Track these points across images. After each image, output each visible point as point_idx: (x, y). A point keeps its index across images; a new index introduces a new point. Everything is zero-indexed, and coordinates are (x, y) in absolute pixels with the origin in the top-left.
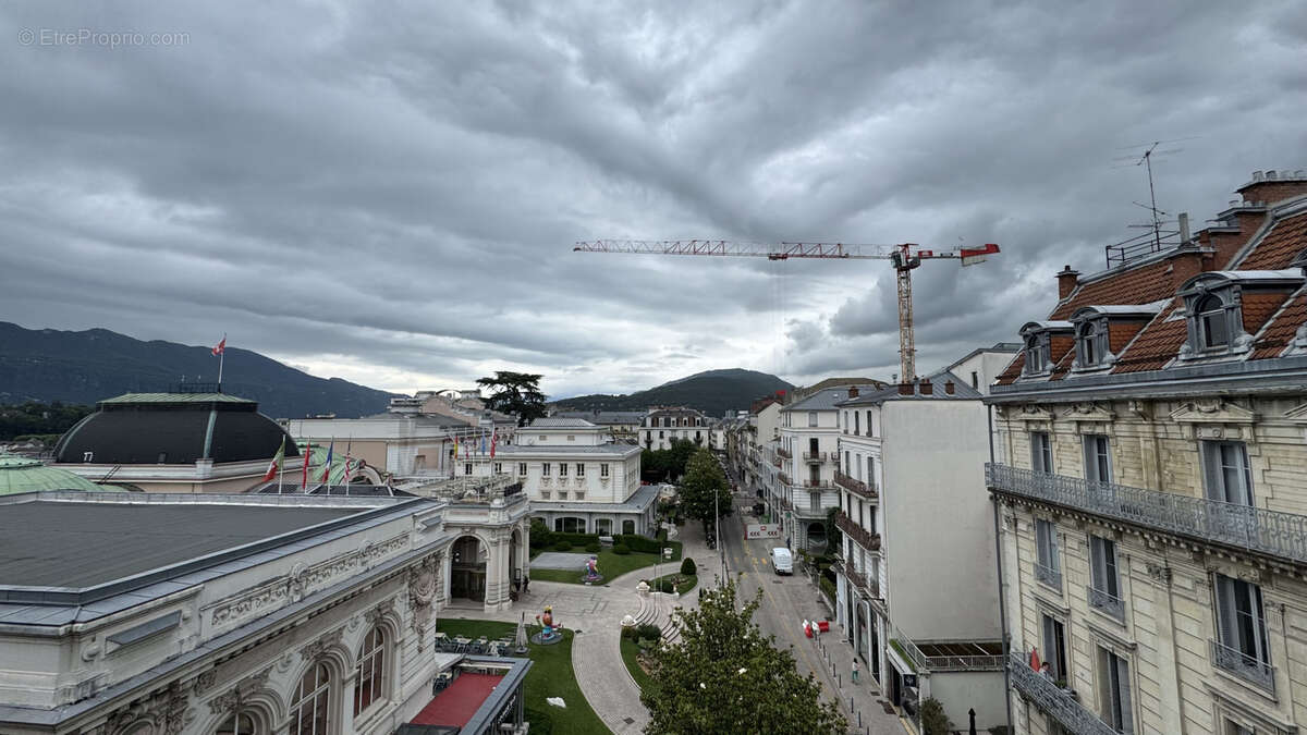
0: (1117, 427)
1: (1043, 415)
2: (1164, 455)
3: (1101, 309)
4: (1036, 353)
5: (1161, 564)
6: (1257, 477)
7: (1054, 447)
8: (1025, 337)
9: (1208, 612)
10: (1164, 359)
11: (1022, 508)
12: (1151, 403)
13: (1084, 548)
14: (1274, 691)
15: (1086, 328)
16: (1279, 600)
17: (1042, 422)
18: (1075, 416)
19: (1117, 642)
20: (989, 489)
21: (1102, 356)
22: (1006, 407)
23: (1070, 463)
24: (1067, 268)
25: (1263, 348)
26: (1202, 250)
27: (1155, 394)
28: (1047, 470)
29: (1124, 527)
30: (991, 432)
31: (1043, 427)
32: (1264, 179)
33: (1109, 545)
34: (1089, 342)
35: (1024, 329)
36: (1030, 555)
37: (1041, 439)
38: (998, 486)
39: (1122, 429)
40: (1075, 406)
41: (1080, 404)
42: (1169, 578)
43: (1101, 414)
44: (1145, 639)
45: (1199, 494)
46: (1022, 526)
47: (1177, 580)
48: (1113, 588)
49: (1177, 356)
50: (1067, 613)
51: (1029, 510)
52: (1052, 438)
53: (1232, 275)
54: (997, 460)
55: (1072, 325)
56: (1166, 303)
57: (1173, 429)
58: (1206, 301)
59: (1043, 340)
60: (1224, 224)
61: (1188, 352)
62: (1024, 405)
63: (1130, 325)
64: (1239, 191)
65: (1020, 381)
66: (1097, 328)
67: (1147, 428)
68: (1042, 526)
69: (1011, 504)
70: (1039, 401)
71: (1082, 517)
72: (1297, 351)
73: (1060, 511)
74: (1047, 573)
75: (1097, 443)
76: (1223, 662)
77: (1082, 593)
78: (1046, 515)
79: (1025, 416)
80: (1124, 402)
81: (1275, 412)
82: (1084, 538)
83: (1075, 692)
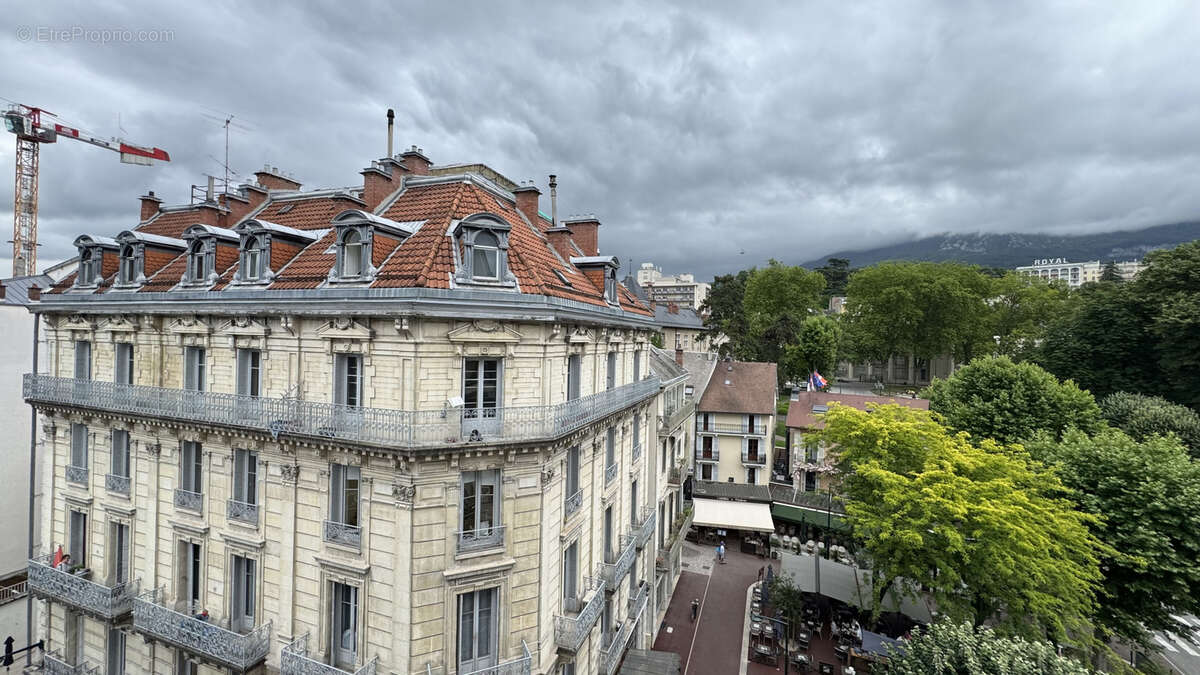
0: (139, 337)
1: (86, 325)
2: (165, 358)
3: (139, 236)
4: (89, 265)
5: (155, 442)
6: (208, 372)
7: (95, 354)
8: (80, 248)
9: (177, 468)
10: (172, 283)
11: (61, 416)
12: (159, 317)
13: (108, 441)
14: (201, 510)
15: (128, 250)
16: (212, 450)
17: (85, 332)
18: (110, 327)
19: (121, 513)
20: (27, 401)
21: (136, 276)
22: (54, 317)
23: (104, 370)
24: (151, 194)
25: (221, 282)
26: (220, 207)
27: (160, 310)
28: (87, 377)
29: (132, 419)
30: (36, 342)
31: (86, 337)
32: (270, 171)
33: (126, 434)
34: (129, 262)
35: (77, 241)
36: (65, 458)
37: (83, 347)
38: (40, 396)
39: (142, 338)
40: (110, 317)
41: (114, 316)
42: (159, 452)
43: (128, 326)
44: (142, 503)
45: (181, 387)
46: (60, 433)
47: (163, 452)
48: (127, 472)
49: (179, 282)
50: (90, 502)
51: (67, 416)
52: (93, 346)
53: (211, 229)
54: (41, 370)
55: (118, 245)
57: (171, 338)
58: (197, 245)
59: (95, 255)
60: (240, 193)
61: (185, 281)
62: (70, 315)
63: (166, 254)
64: (257, 174)
65: (71, 291)
66: (136, 251)
67: (157, 338)
68: (78, 431)
69: (50, 414)
70: (81, 312)
71: (106, 416)
72: (232, 288)
73: (91, 413)
74: (78, 473)
75: (126, 350)
76: (181, 503)
77: (101, 481)
78: (78, 419)
79: (72, 326)
80: (143, 316)
81: (218, 326)
82: (108, 433)
83: (89, 570)
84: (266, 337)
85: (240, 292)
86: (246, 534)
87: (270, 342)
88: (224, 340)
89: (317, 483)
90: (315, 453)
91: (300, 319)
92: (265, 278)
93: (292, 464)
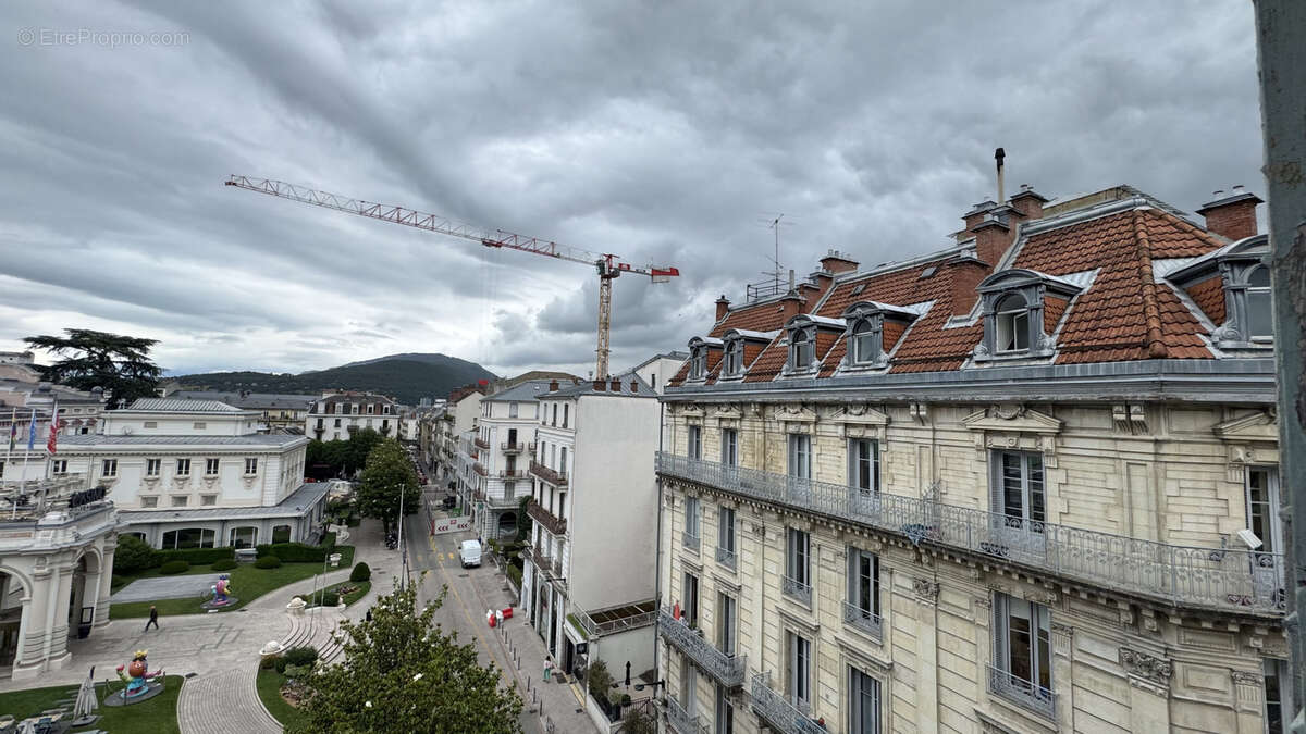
0: (743, 423)
1: (698, 412)
2: (768, 443)
3: (742, 332)
4: (698, 361)
5: (760, 524)
6: (814, 460)
7: (703, 438)
8: (692, 348)
9: (782, 555)
10: (774, 373)
11: (678, 488)
12: (764, 405)
13: (716, 516)
14: (810, 604)
15: (731, 346)
16: (819, 542)
17: (697, 418)
18: (719, 414)
19: (729, 586)
20: (657, 473)
21: (738, 368)
22: (674, 405)
23: (712, 451)
24: (723, 297)
25: (827, 369)
26: (800, 297)
27: (767, 399)
28: (697, 457)
29: (741, 499)
30: (662, 426)
31: (697, 422)
32: (833, 256)
33: (732, 512)
34: (732, 357)
35: (691, 342)
36: (681, 527)
37: (695, 431)
38: (663, 472)
39: (746, 424)
40: (719, 405)
41: (722, 404)
42: (764, 534)
43: (735, 413)
44: (747, 581)
45: (785, 472)
46: (677, 503)
47: (768, 535)
48: (731, 547)
49: (780, 372)
50: (701, 570)
51: (683, 489)
52: (702, 430)
53: (814, 318)
54: (664, 450)
55: (722, 342)
56: (778, 333)
57: (774, 425)
58: (798, 335)
59: (703, 352)
60: (812, 282)
61: (787, 370)
62: (686, 404)
63: (755, 347)
64: (822, 261)
65: (685, 384)
66: (738, 347)
67: (760, 424)
68: (690, 501)
69: (671, 485)
70: (697, 401)
71: (716, 492)
72: (840, 374)
73: (704, 488)
74: (691, 541)
75: (731, 434)
76: (787, 591)
77: (711, 552)
78: (693, 493)
79: (686, 413)
80: (748, 404)
81: (826, 414)
82: (716, 509)
83: (701, 631)
84: (886, 427)
85: (853, 378)
86: (866, 646)
87: (890, 432)
88: (832, 428)
89: (970, 611)
90: (973, 573)
91: (933, 406)
92: (880, 362)
93: (930, 578)
